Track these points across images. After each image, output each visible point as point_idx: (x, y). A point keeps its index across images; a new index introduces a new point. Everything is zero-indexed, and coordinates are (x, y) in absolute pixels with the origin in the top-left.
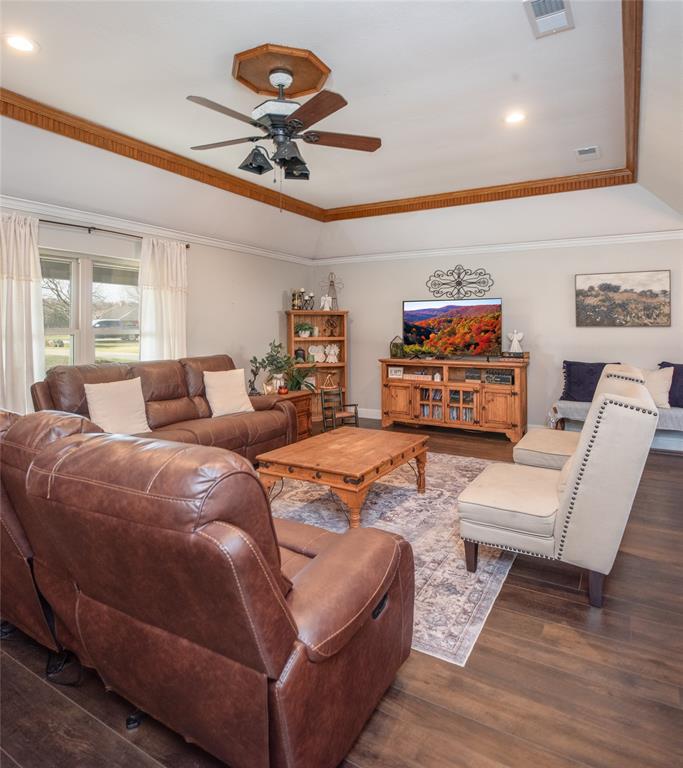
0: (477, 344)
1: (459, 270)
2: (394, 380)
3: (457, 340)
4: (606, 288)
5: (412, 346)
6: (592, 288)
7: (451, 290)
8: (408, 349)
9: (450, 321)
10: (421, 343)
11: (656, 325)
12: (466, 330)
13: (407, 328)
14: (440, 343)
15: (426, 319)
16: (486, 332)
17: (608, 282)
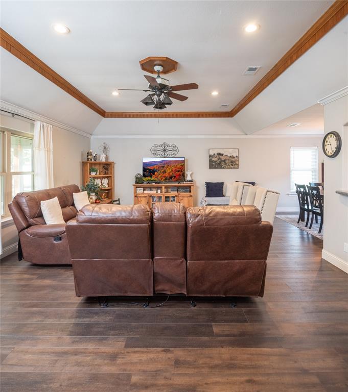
0: (175, 177)
1: (165, 145)
2: (140, 194)
3: (167, 174)
4: (219, 154)
5: (146, 178)
6: (214, 154)
7: (161, 153)
8: (145, 179)
9: (164, 167)
10: (151, 176)
11: (234, 168)
12: (170, 171)
13: (145, 170)
14: (159, 176)
15: (152, 166)
16: (179, 171)
17: (220, 152)
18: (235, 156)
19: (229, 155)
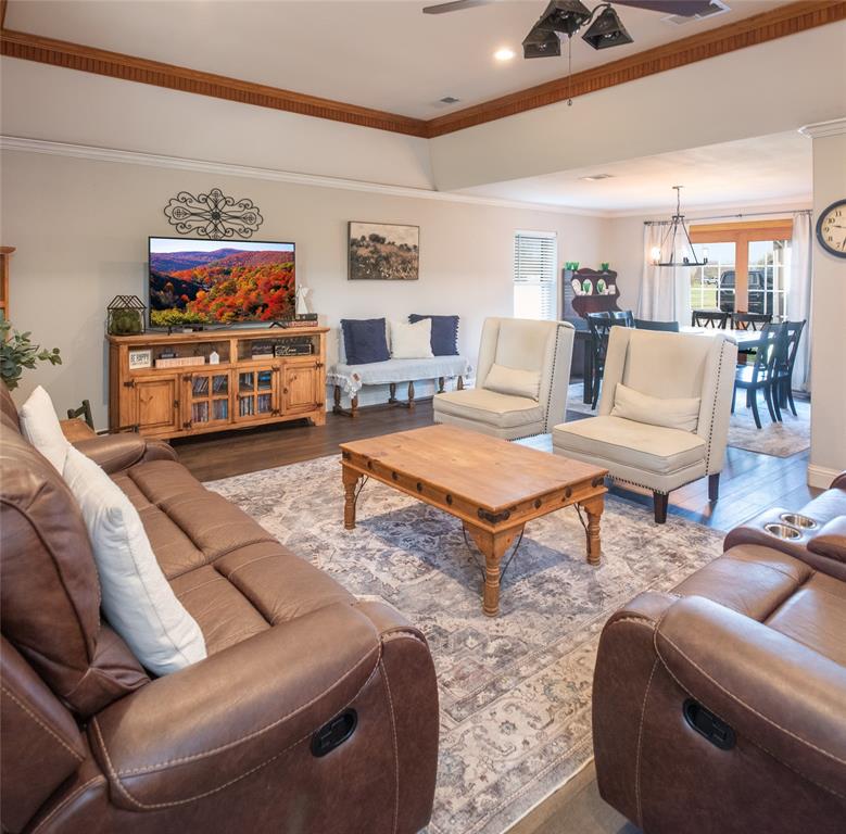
0: (265, 306)
1: (215, 196)
2: (143, 372)
3: (238, 300)
4: (376, 239)
5: (165, 312)
6: (363, 238)
7: (205, 224)
8: (158, 316)
9: (228, 273)
10: (182, 306)
12: (251, 285)
13: (156, 282)
14: (213, 306)
15: (188, 267)
16: (277, 288)
17: (376, 233)
18: (410, 245)
19: (398, 243)
